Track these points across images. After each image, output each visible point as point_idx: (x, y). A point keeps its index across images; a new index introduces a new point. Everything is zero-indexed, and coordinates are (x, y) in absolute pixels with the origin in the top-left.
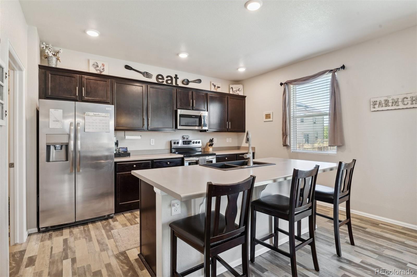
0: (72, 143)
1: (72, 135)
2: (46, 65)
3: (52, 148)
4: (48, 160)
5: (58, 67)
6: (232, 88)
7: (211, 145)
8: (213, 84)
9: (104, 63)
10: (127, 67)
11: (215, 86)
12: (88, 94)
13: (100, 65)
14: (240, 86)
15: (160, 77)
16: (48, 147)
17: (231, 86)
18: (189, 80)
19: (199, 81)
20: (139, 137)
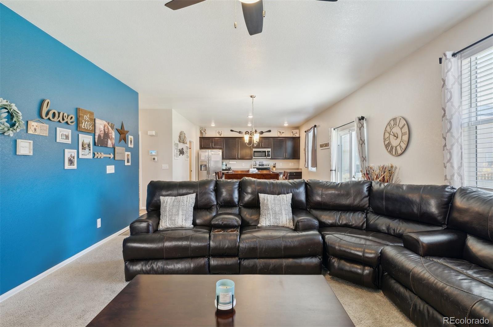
0: (207, 165)
1: (207, 162)
2: (202, 136)
3: (202, 166)
4: (201, 170)
5: (206, 136)
6: (293, 132)
7: (274, 167)
8: (279, 131)
9: (222, 131)
10: (232, 131)
11: (280, 132)
12: (215, 145)
13: (220, 132)
14: (297, 131)
15: (247, 132)
16: (201, 166)
17: (293, 131)
18: (263, 132)
19: (270, 131)
20: (236, 162)
